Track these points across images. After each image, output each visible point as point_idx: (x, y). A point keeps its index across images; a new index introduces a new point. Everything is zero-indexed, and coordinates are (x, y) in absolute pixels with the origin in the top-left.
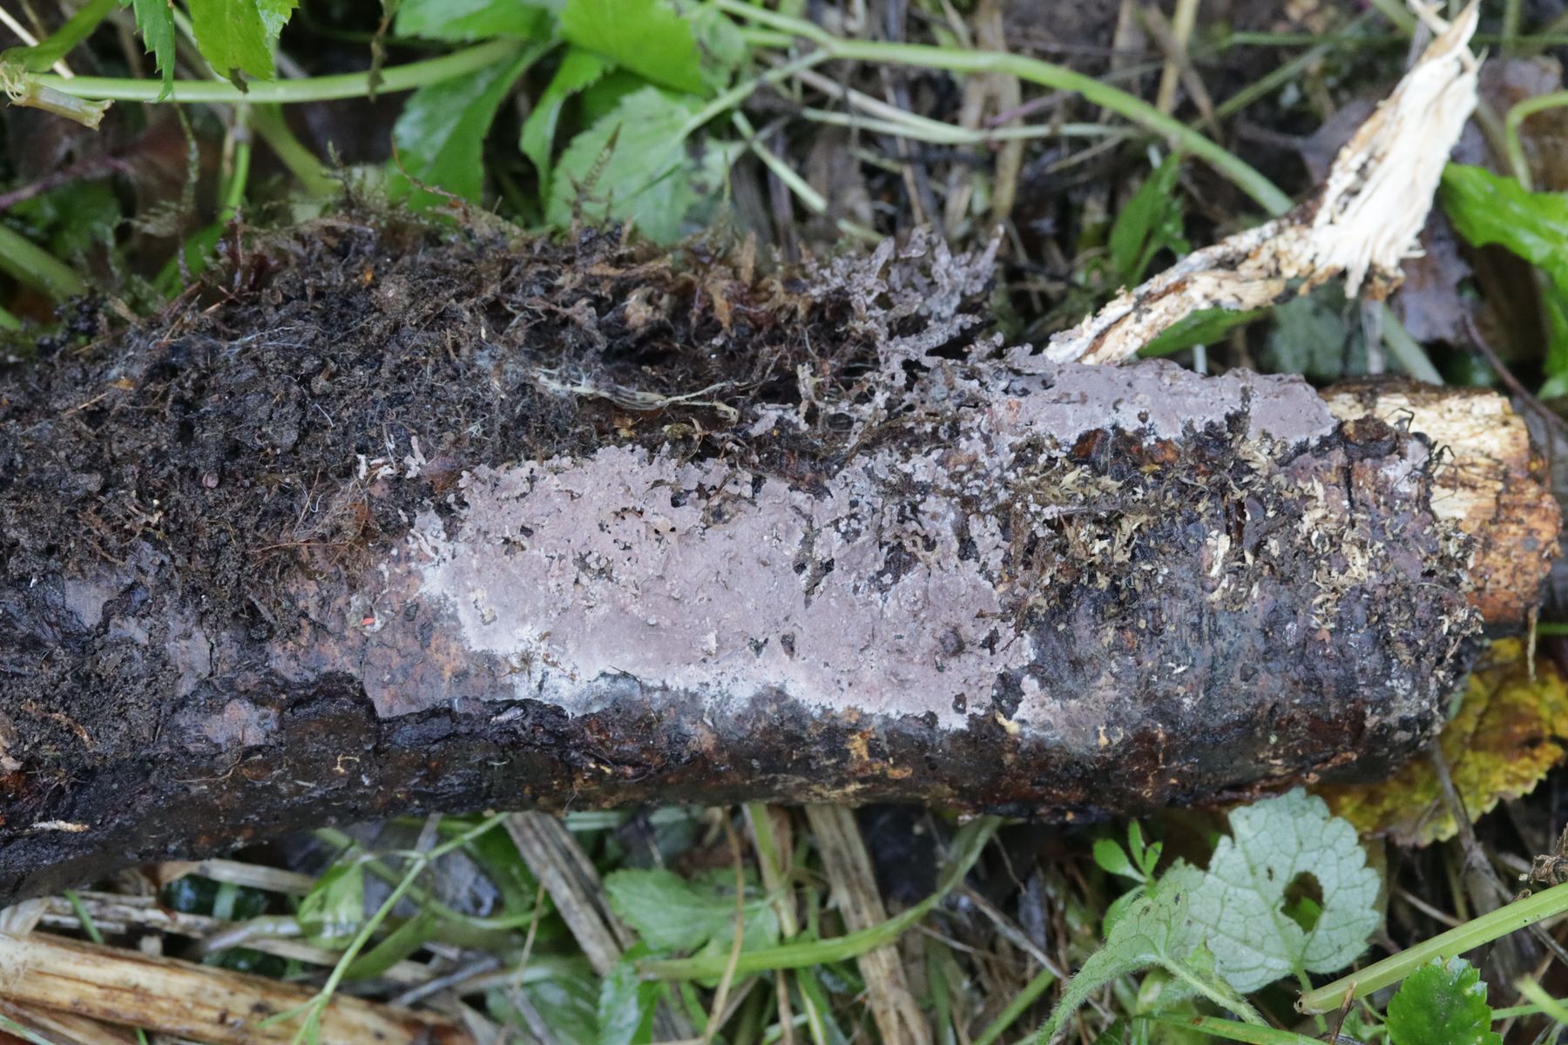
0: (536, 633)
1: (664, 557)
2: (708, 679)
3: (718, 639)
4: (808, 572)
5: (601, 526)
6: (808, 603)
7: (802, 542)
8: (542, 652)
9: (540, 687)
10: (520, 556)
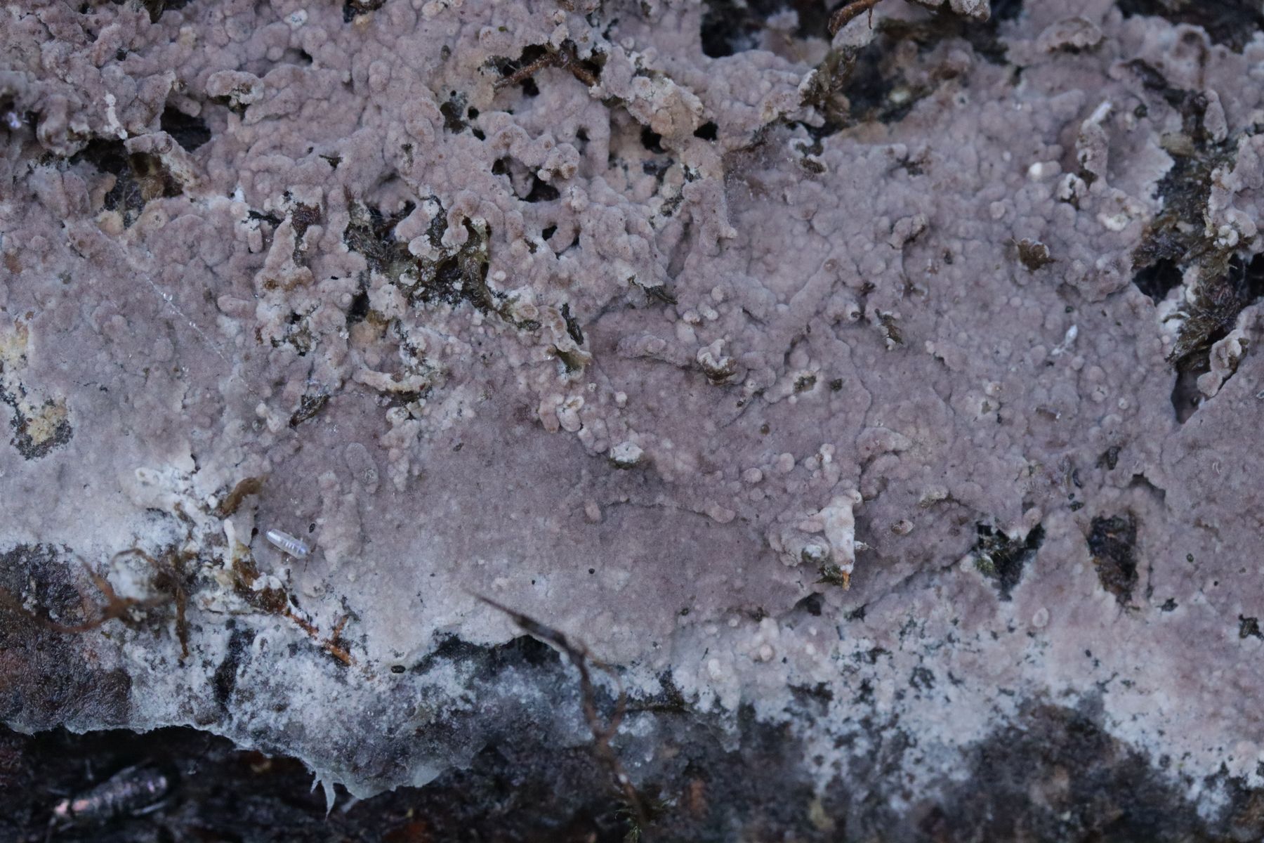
0: (207, 486)
1: (674, 228)
2: (824, 671)
3: (863, 526)
4: (1187, 292)
5: (449, 111)
6: (1184, 401)
7: (1166, 186)
8: (229, 556)
9: (223, 684)
10: (156, 212)
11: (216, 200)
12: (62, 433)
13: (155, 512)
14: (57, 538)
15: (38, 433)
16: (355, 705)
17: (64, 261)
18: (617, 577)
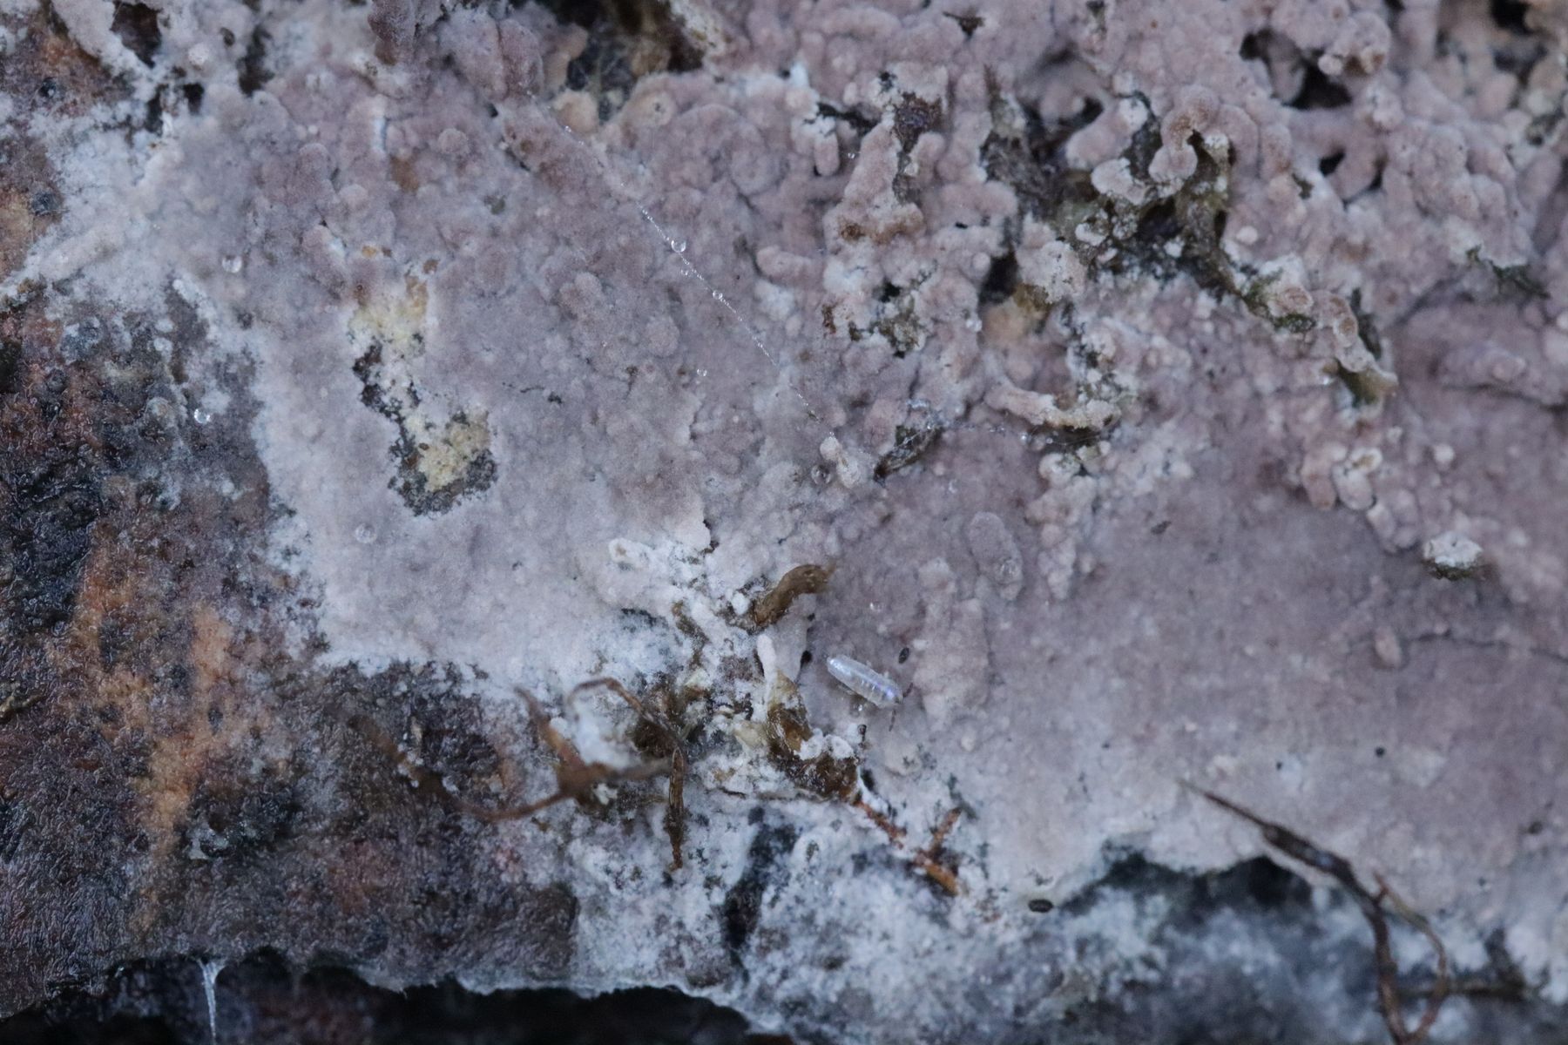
0: (731, 575)
1: (1546, 166)
9: (738, 918)
10: (655, 96)
11: (759, 82)
12: (480, 472)
13: (637, 616)
14: (461, 654)
15: (438, 469)
16: (961, 963)
17: (496, 173)
18: (1423, 764)
